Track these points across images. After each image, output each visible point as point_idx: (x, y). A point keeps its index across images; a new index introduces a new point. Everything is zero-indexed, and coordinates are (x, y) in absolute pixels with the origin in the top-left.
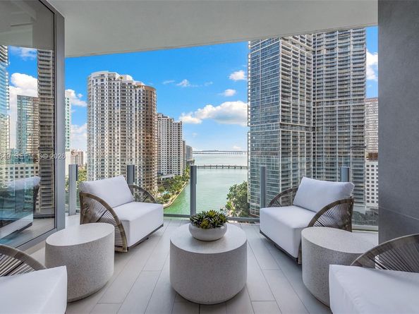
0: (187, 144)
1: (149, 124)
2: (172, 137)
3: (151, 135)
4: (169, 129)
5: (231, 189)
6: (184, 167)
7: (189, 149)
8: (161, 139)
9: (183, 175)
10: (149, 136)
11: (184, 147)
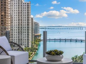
0: (34, 21)
1: (3, 3)
2: (23, 15)
3: (5, 13)
4: (20, 8)
5: (73, 59)
6: (32, 40)
7: (37, 24)
8: (13, 16)
9: (32, 47)
10: (3, 14)
11: (32, 23)
